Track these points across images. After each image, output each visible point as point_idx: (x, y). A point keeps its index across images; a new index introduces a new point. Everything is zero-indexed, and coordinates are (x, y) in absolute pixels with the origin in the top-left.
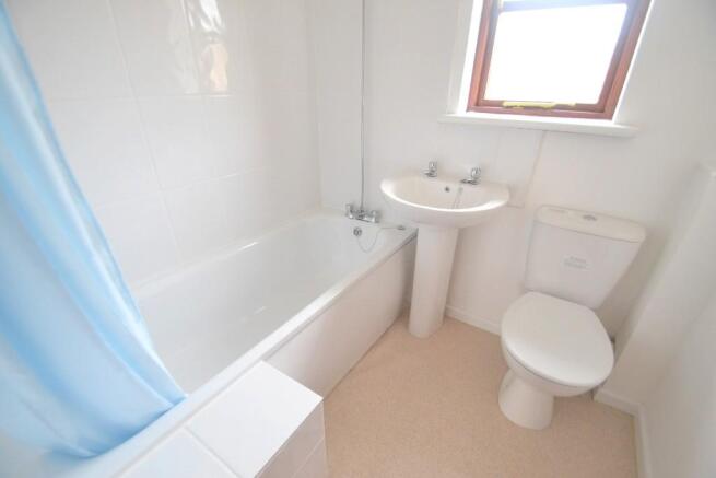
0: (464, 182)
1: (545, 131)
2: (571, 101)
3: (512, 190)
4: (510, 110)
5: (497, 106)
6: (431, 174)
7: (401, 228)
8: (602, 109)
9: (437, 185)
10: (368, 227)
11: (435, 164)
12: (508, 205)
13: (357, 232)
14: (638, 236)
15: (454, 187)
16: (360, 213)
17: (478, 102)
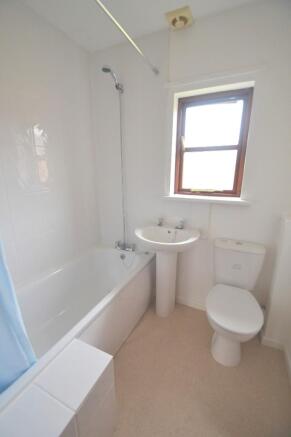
0: (177, 228)
1: (212, 204)
2: (221, 189)
3: (201, 232)
4: (194, 193)
5: (188, 192)
6: (160, 225)
7: (147, 253)
8: (235, 192)
9: (164, 230)
10: (129, 254)
11: (162, 219)
12: (200, 238)
13: (123, 257)
14: (261, 251)
15: (173, 231)
16: (124, 246)
17: (179, 189)
